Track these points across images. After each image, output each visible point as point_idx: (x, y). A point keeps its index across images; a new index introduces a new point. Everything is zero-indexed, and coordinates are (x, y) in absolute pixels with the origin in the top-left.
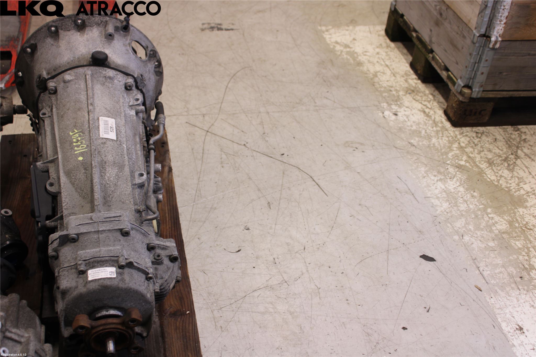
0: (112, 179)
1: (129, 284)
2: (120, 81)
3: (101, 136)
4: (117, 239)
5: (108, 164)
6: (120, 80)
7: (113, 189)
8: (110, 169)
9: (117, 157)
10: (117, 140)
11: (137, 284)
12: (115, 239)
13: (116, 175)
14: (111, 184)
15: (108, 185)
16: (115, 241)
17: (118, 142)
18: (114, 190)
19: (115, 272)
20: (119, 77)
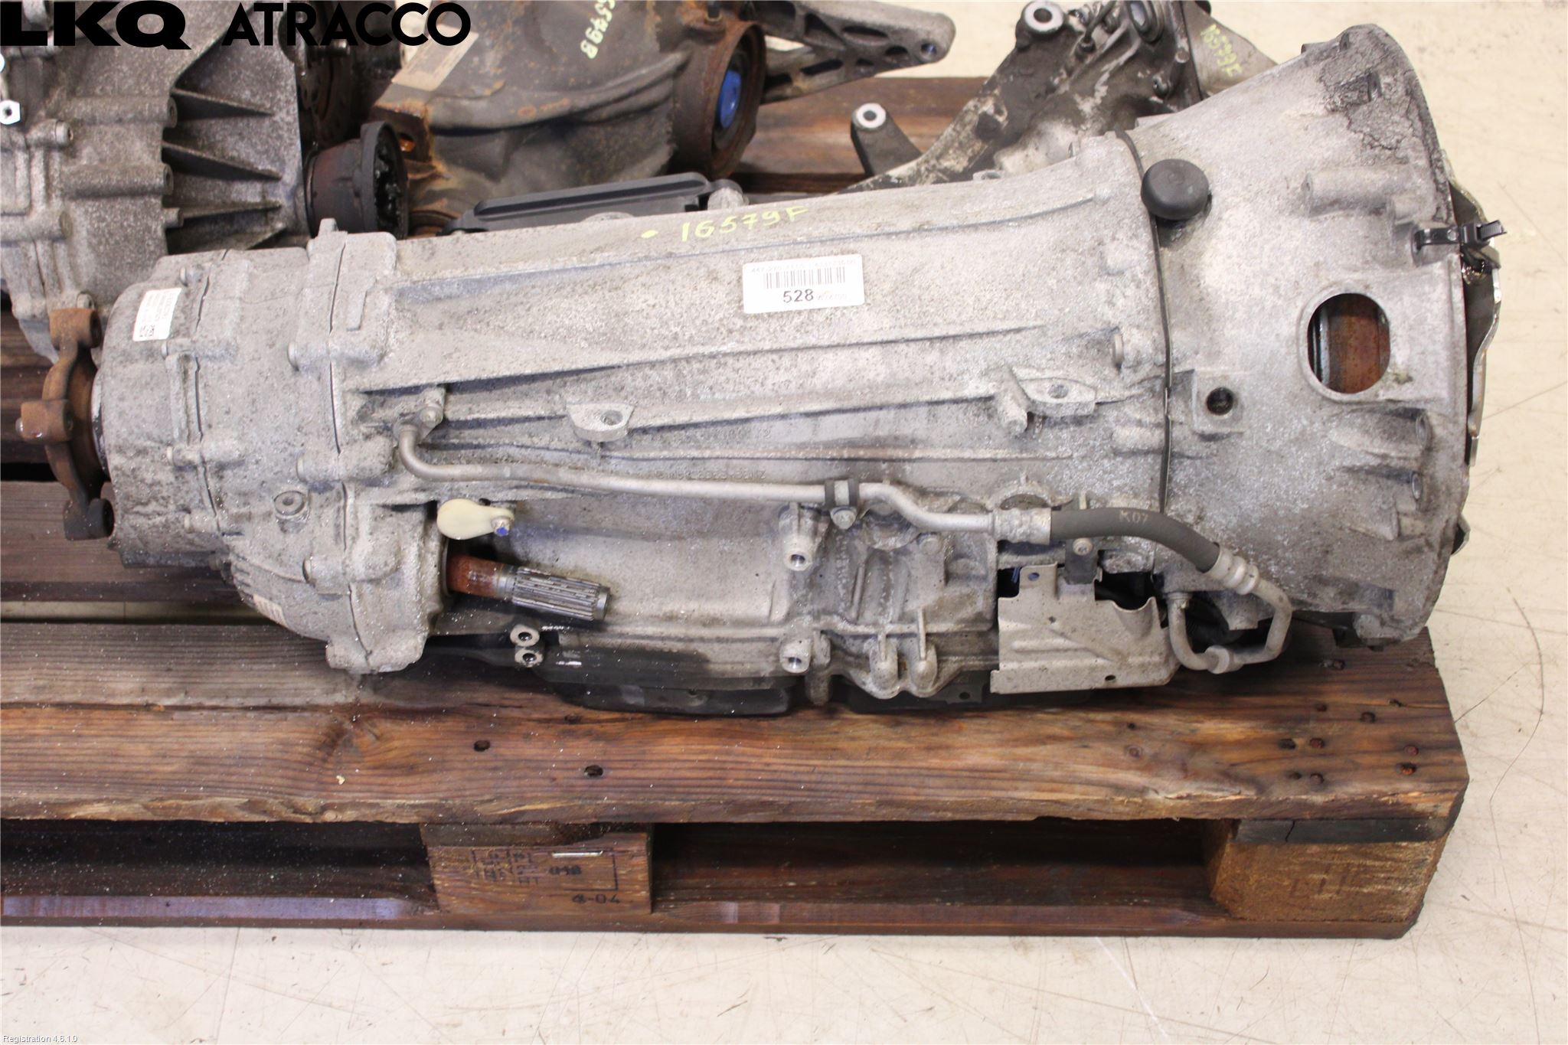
0: (550, 317)
1: (114, 377)
2: (1111, 303)
3: (748, 270)
4: (277, 336)
5: (611, 298)
6: (1120, 302)
7: (510, 327)
8: (590, 307)
9: (654, 322)
10: (745, 317)
11: (125, 405)
12: (275, 333)
13: (569, 329)
14: (530, 320)
15: (523, 313)
16: (269, 332)
17: (739, 323)
18: (507, 332)
19: (151, 338)
20: (1130, 291)
